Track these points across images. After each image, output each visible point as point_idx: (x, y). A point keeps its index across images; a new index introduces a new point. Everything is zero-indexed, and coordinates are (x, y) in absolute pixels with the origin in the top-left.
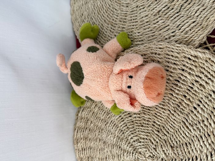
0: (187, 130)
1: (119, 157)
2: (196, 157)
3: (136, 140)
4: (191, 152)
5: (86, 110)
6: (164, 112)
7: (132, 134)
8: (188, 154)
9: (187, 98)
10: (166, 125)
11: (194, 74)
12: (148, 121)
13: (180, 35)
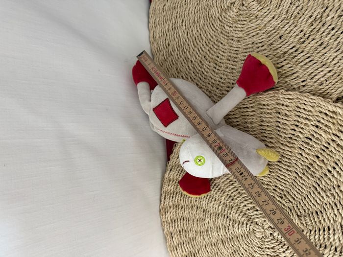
0: (319, 196)
1: (227, 229)
2: (329, 227)
3: (251, 208)
4: (322, 222)
5: (175, 170)
6: (289, 175)
7: (246, 200)
8: (319, 225)
9: (320, 159)
10: (292, 190)
11: (331, 132)
12: (268, 184)
13: (312, 86)
